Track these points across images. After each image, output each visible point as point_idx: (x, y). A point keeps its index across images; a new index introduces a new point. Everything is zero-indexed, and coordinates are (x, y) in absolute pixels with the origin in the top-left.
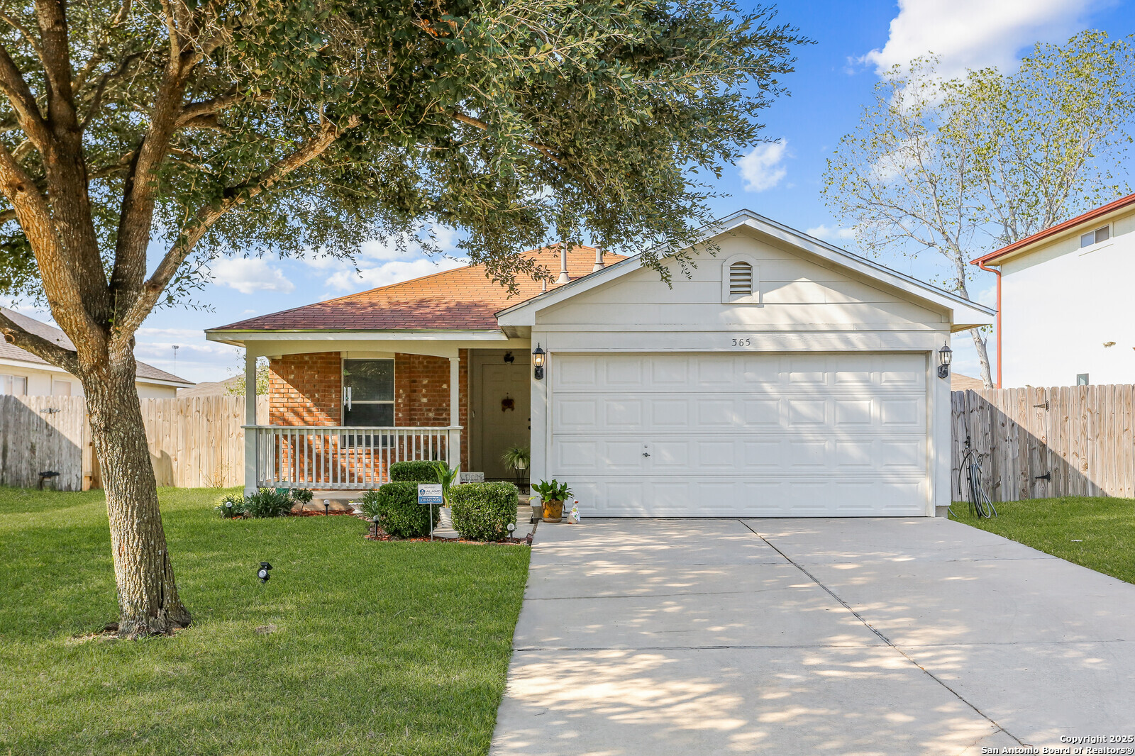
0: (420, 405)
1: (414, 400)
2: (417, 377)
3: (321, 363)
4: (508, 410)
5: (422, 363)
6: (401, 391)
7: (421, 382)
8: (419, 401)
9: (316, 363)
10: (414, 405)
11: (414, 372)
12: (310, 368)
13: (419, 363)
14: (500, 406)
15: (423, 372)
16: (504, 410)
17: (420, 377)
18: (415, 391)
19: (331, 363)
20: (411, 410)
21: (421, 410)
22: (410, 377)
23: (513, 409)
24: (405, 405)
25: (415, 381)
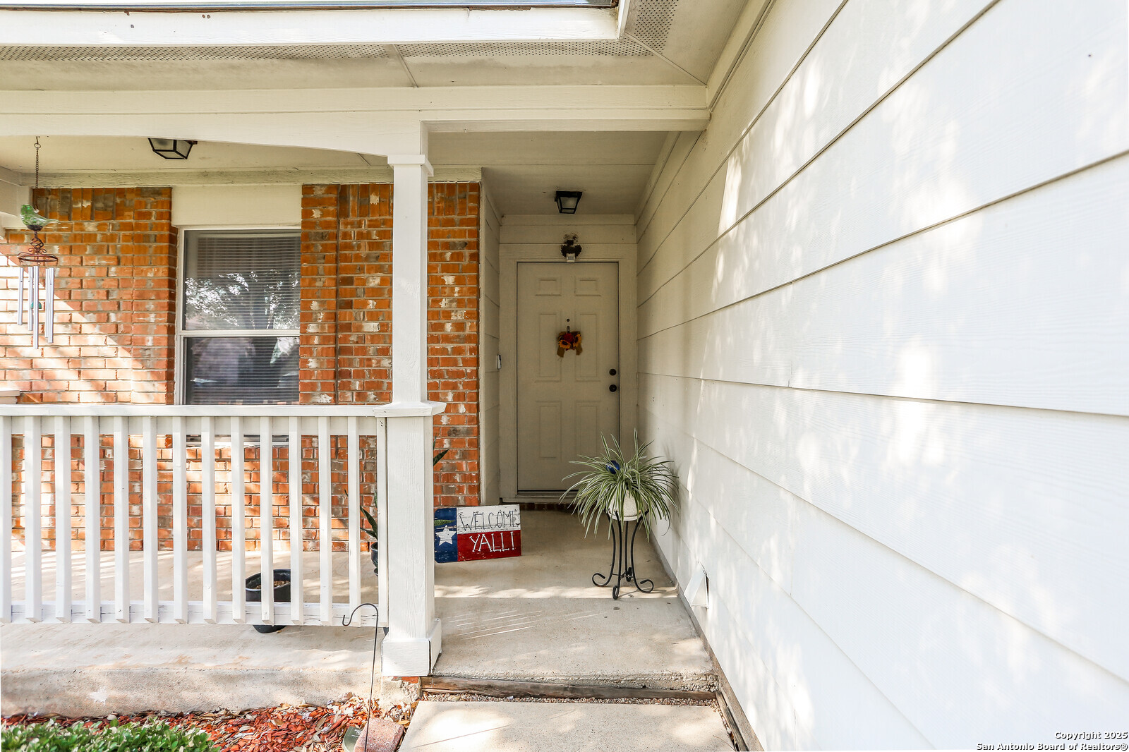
0: (361, 339)
1: (348, 327)
2: (354, 270)
3: (126, 238)
4: (570, 354)
5: (368, 235)
6: (315, 305)
7: (364, 282)
8: (359, 328)
9: (112, 238)
10: (346, 339)
11: (346, 259)
12: (98, 251)
13: (361, 236)
14: (551, 346)
15: (367, 258)
16: (561, 353)
17: (361, 269)
18: (349, 305)
19: (146, 238)
20: (337, 351)
21: (363, 351)
22: (337, 271)
23: (579, 351)
24: (324, 339)
25: (349, 281)
